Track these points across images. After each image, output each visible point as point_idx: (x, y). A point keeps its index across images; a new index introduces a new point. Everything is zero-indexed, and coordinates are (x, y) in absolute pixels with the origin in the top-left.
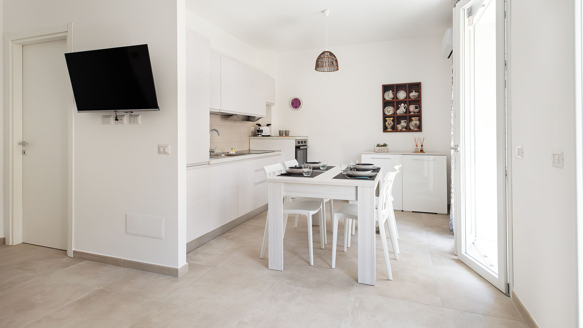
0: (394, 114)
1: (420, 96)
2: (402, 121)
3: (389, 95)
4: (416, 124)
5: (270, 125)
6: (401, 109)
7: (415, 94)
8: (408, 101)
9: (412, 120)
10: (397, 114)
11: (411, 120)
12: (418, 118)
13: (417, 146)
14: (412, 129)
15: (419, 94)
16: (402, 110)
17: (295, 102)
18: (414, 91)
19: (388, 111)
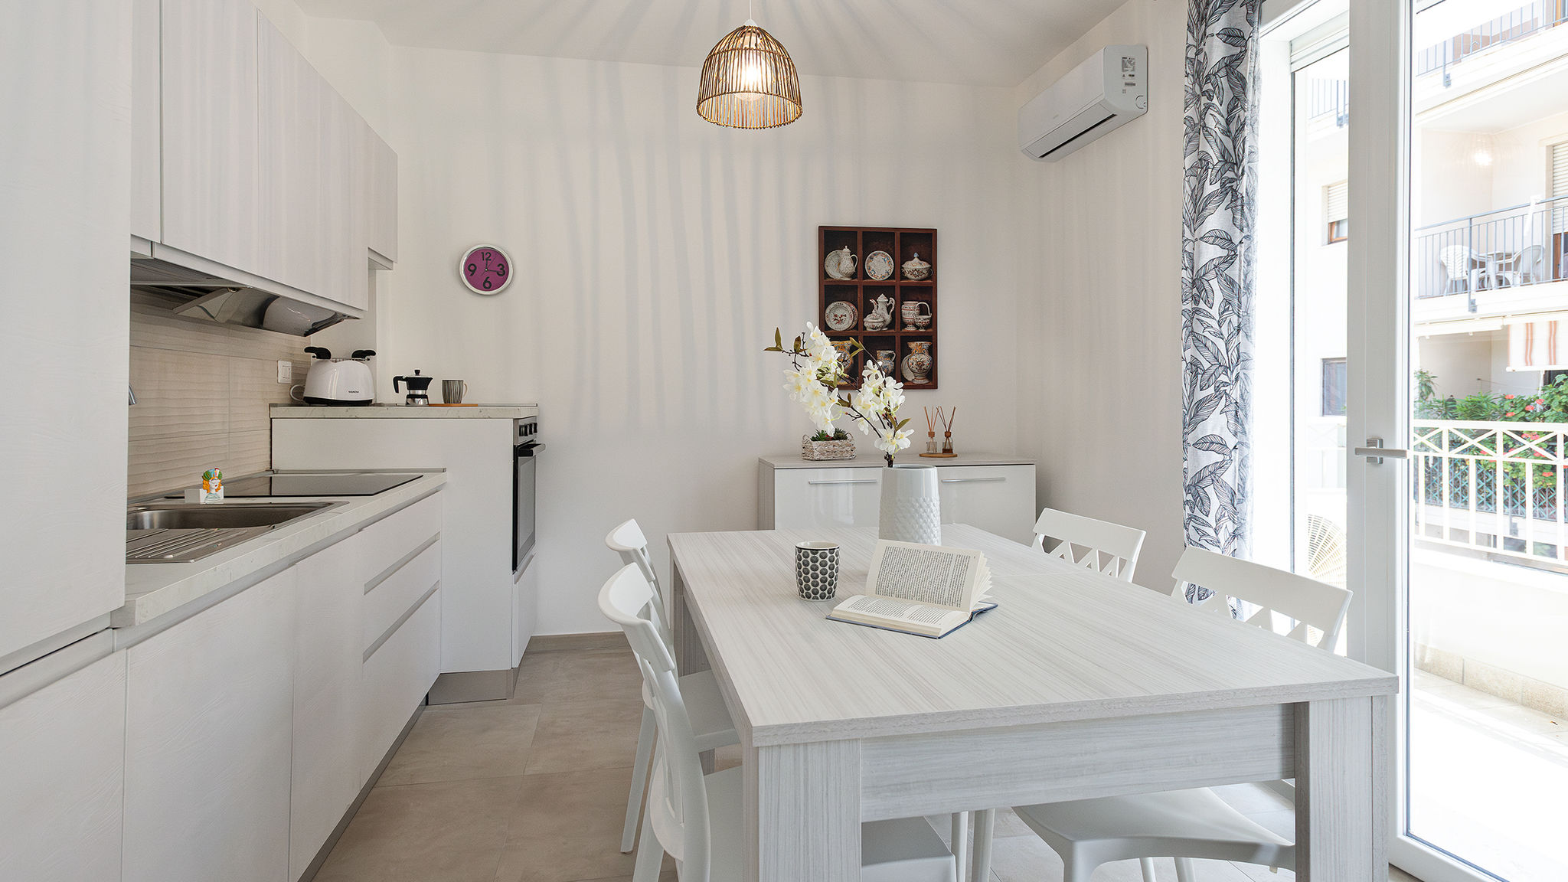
0: (856, 327)
1: (932, 274)
2: (882, 353)
3: (842, 265)
4: (920, 364)
5: (373, 353)
6: (879, 311)
7: (918, 267)
8: (900, 289)
9: (910, 351)
10: (865, 328)
11: (906, 351)
12: (926, 344)
13: (932, 434)
14: (910, 380)
15: (931, 268)
16: (878, 317)
17: (481, 264)
18: (916, 255)
19: (836, 316)
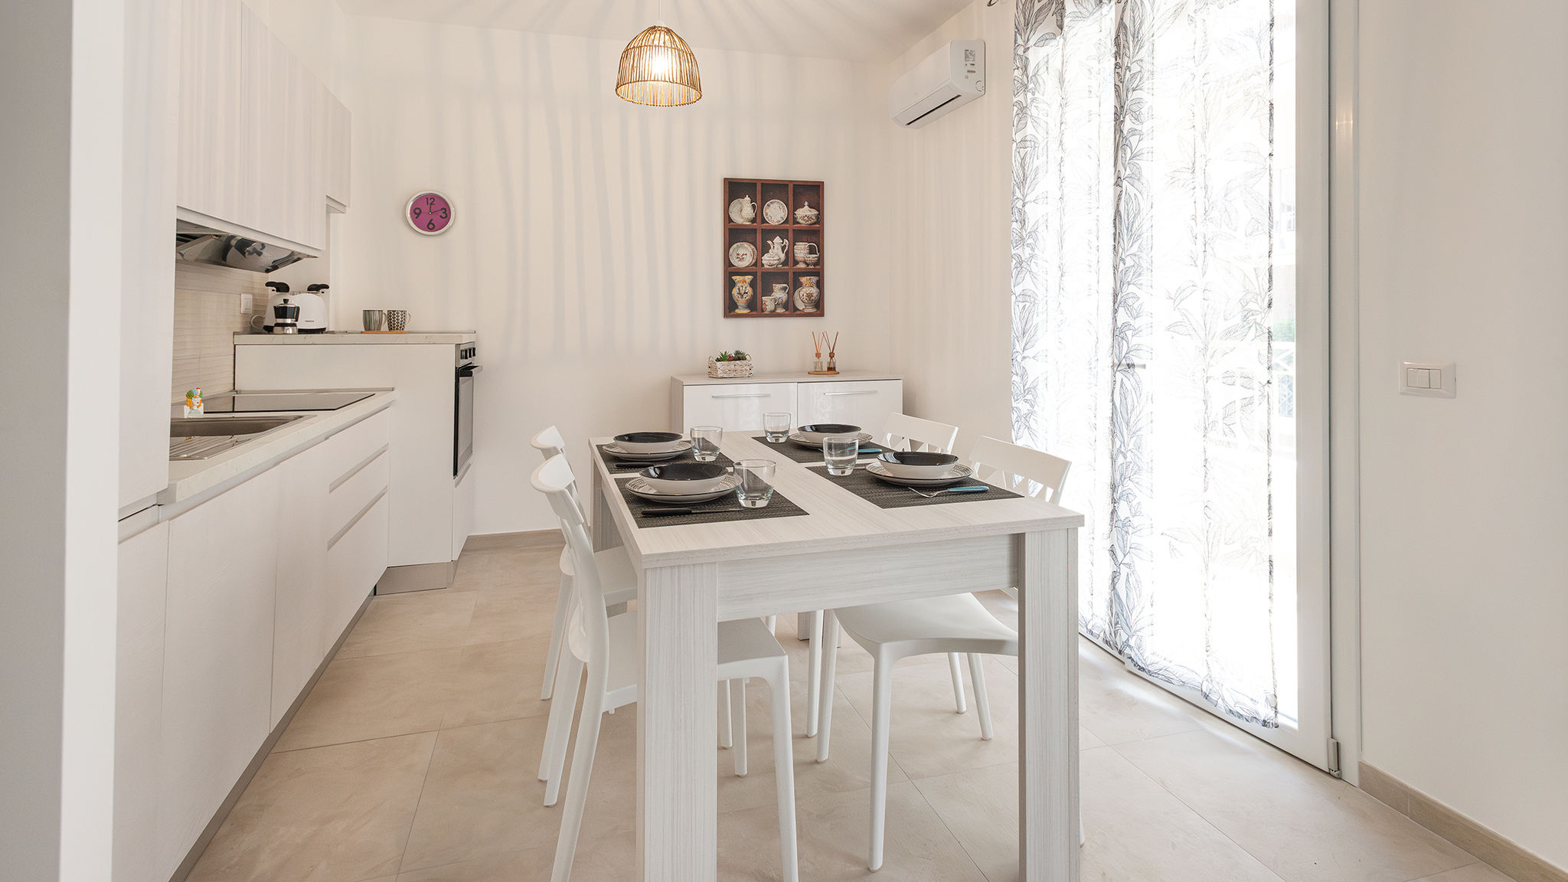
0: (755, 264)
1: (820, 219)
2: (777, 287)
3: (743, 211)
4: (809, 296)
5: (327, 287)
6: (775, 251)
7: (808, 213)
8: (794, 232)
9: (801, 285)
10: (763, 265)
11: (797, 285)
12: (814, 279)
13: (818, 355)
14: (801, 309)
15: (819, 214)
16: (774, 256)
17: (425, 208)
18: (806, 203)
19: (738, 254)
